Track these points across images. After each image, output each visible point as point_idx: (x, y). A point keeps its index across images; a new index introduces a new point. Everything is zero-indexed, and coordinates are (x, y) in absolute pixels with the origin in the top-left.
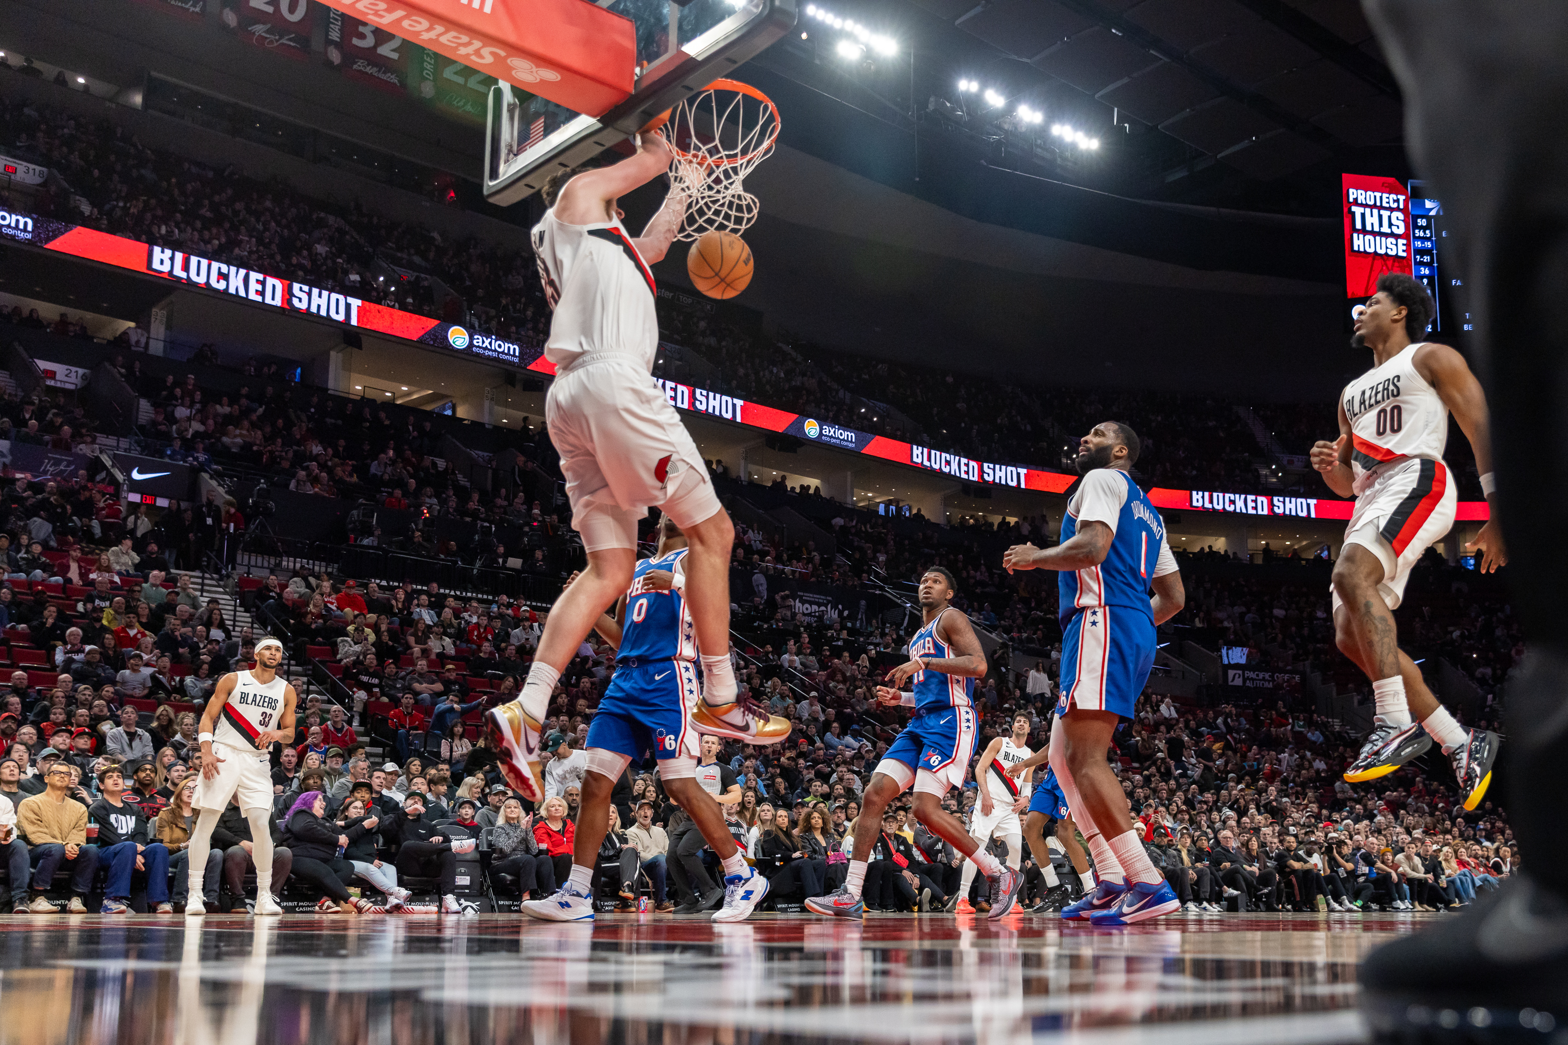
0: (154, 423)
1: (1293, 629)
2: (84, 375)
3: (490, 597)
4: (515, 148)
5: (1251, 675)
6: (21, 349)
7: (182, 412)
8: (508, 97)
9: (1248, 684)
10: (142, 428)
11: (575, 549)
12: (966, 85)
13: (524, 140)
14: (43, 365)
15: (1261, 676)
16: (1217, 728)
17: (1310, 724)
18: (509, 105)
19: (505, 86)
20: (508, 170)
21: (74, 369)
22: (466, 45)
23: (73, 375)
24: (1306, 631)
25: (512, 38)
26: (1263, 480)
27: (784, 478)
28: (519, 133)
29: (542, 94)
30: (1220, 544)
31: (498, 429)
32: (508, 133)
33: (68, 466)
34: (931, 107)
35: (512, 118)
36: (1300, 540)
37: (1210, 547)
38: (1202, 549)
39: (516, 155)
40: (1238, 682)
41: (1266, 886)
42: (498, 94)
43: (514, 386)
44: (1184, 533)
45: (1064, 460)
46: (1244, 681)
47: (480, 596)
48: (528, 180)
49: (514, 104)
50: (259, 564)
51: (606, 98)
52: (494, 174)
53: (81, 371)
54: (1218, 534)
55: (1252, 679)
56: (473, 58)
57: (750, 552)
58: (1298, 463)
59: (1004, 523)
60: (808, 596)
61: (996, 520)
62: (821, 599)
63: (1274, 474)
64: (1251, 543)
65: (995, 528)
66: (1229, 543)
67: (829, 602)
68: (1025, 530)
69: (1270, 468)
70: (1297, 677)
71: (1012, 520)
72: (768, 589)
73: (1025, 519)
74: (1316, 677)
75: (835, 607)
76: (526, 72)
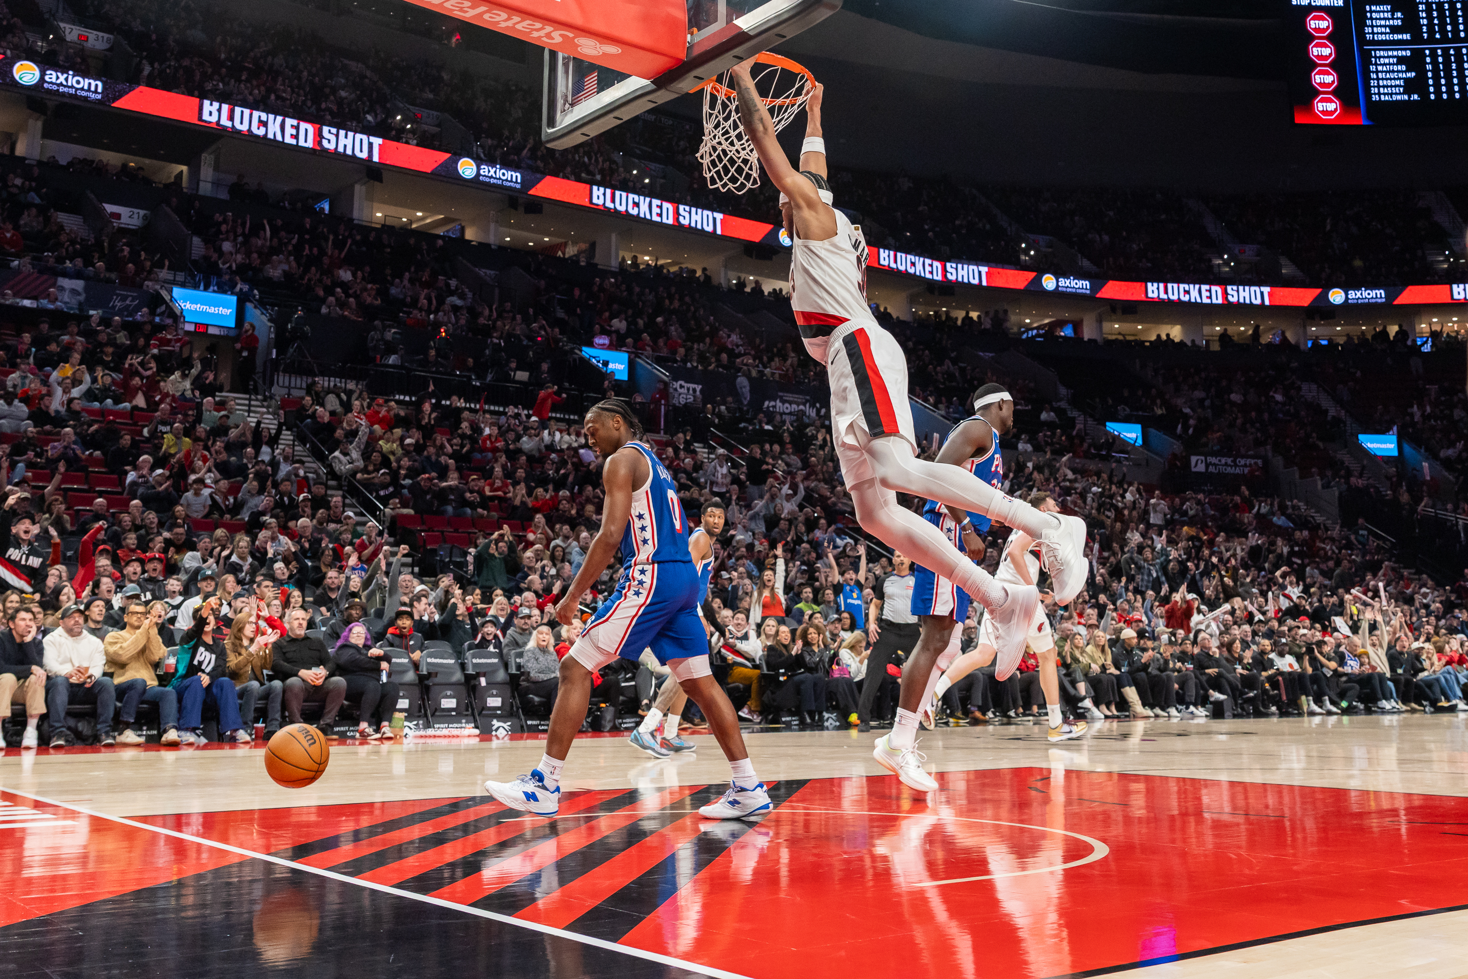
0: (206, 258)
1: (1253, 414)
2: (145, 215)
3: (501, 409)
4: (570, 100)
5: (1214, 460)
6: (92, 196)
7: (227, 246)
9: (1211, 469)
10: (195, 263)
11: (575, 360)
14: (110, 208)
15: (1223, 461)
20: (564, 120)
21: (136, 211)
22: (538, 30)
23: (136, 216)
24: (1265, 416)
25: (580, 21)
26: (1216, 270)
27: (761, 284)
28: (574, 83)
30: (1176, 332)
31: (503, 249)
32: (564, 84)
33: (132, 301)
35: (567, 72)
36: (1254, 326)
37: (1168, 335)
38: (1159, 336)
39: (572, 105)
40: (1201, 468)
41: (1251, 689)
43: (516, 209)
44: (1140, 323)
45: (1023, 257)
46: (1207, 466)
47: (492, 408)
48: (584, 130)
50: (298, 385)
52: (551, 123)
53: (142, 212)
54: (1174, 323)
55: (1215, 465)
56: (544, 39)
57: (733, 355)
58: (1249, 252)
59: (967, 318)
60: (789, 397)
61: (960, 315)
62: (800, 398)
63: (1226, 263)
64: (1206, 330)
65: (959, 323)
66: (1185, 331)
67: (807, 401)
68: (987, 324)
69: (1222, 258)
70: (1260, 462)
71: (974, 315)
72: (751, 391)
73: (987, 313)
74: (1278, 461)
75: (813, 405)
76: (589, 48)
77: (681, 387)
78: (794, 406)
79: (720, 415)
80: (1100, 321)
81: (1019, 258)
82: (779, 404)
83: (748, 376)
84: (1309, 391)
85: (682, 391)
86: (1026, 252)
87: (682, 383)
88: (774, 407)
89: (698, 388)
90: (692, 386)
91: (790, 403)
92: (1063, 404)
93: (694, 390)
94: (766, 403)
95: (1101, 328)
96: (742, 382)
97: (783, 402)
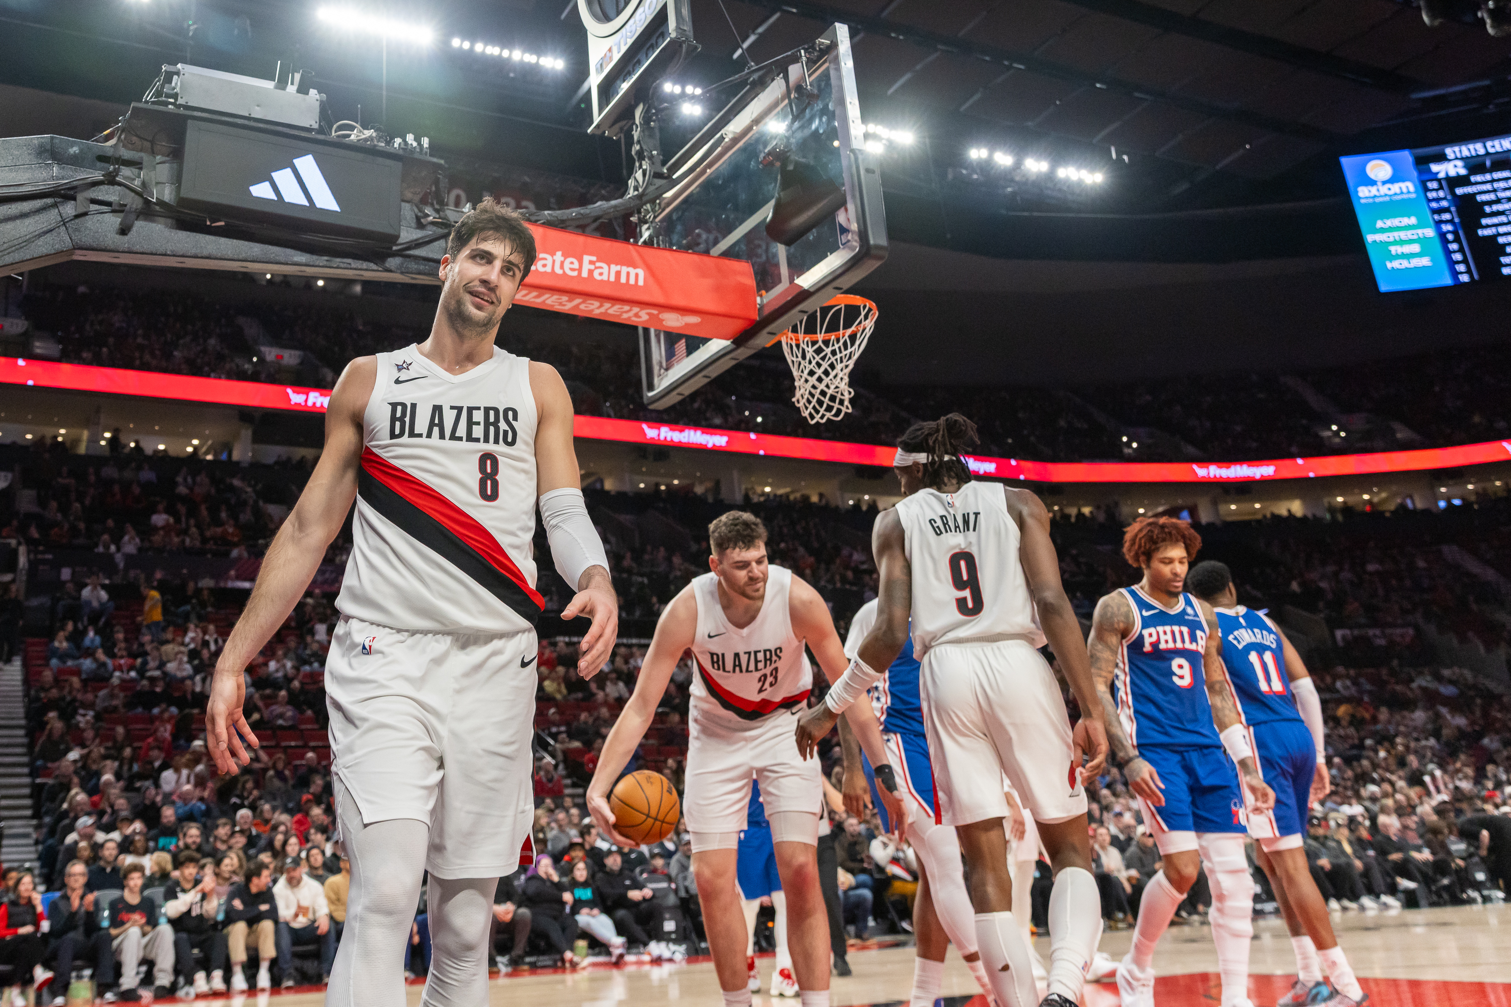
1: (1394, 581)
4: (664, 366)
12: (977, 153)
13: (671, 354)
16: (1338, 691)
20: (663, 382)
24: (1408, 583)
26: (1323, 442)
28: (666, 351)
30: (1297, 507)
32: (658, 352)
34: (950, 176)
36: (1378, 493)
37: (1289, 511)
39: (667, 369)
42: (647, 334)
44: (1257, 501)
48: (678, 390)
49: (661, 340)
56: (638, 319)
58: (1359, 421)
59: (1080, 515)
61: (1073, 511)
63: (1337, 433)
64: (1328, 501)
65: (1073, 520)
66: (1305, 505)
68: (1101, 517)
69: (1330, 429)
70: (1411, 631)
71: (1086, 510)
73: (1098, 507)
74: (1431, 629)
76: (675, 321)
80: (1215, 503)
81: (1121, 451)
84: (1451, 552)
86: (1128, 444)
95: (1217, 512)
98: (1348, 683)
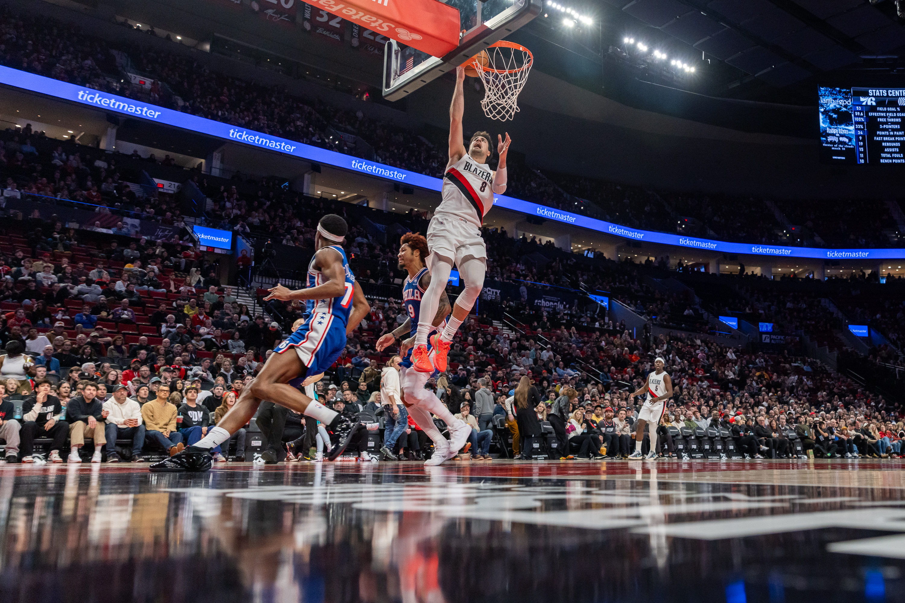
0: (215, 211)
1: (796, 314)
2: (178, 186)
3: (386, 299)
4: (398, 73)
5: (774, 337)
6: (146, 174)
7: (228, 205)
8: (395, 47)
9: (773, 342)
10: (208, 213)
12: (628, 40)
13: (403, 68)
14: (157, 181)
15: (779, 338)
16: (756, 364)
17: (804, 362)
18: (395, 51)
19: (393, 42)
20: (396, 83)
21: (173, 183)
22: (374, 22)
23: (173, 186)
25: (398, 18)
26: (779, 238)
27: (535, 237)
28: (401, 64)
29: (412, 46)
30: (758, 271)
31: (390, 213)
32: (395, 65)
34: (610, 51)
35: (397, 58)
36: (798, 268)
37: (753, 272)
38: (748, 273)
39: (399, 76)
40: (768, 341)
42: (390, 45)
43: (398, 191)
44: (739, 265)
45: (678, 228)
46: (771, 340)
47: (380, 298)
48: (405, 89)
49: (398, 50)
50: (267, 282)
51: (444, 48)
52: (388, 86)
53: (177, 184)
54: (756, 265)
55: (775, 339)
56: (378, 28)
57: (518, 275)
58: (798, 230)
59: (648, 261)
60: (548, 298)
61: (644, 259)
62: (555, 299)
63: (785, 235)
64: (773, 270)
65: (644, 263)
66: (762, 270)
67: (559, 300)
69: (783, 232)
70: (798, 338)
71: (652, 259)
72: (527, 294)
73: (658, 258)
74: (807, 338)
75: (562, 303)
76: (405, 35)
77: (489, 291)
78: (551, 303)
79: (510, 307)
80: (718, 264)
81: (676, 229)
82: (543, 302)
83: (526, 285)
84: (825, 302)
85: (489, 293)
86: (680, 225)
87: (490, 289)
88: (541, 303)
89: (499, 292)
90: (495, 290)
91: (550, 301)
92: (697, 307)
93: (496, 293)
94: (536, 301)
95: (718, 268)
96: (523, 289)
97: (545, 301)
98: (763, 360)
